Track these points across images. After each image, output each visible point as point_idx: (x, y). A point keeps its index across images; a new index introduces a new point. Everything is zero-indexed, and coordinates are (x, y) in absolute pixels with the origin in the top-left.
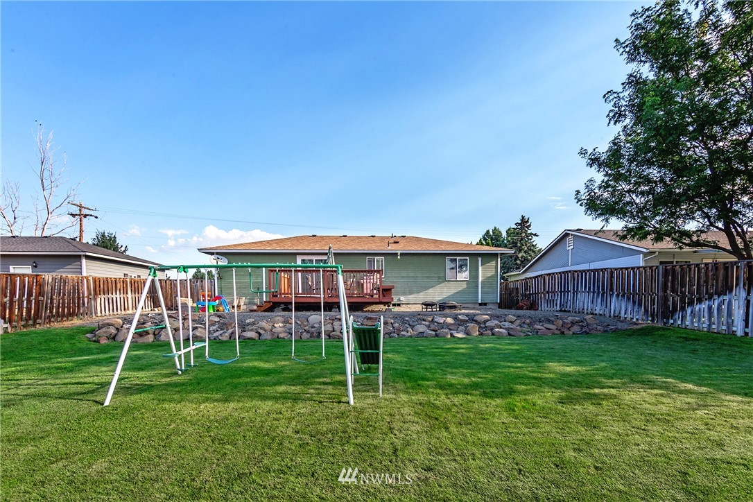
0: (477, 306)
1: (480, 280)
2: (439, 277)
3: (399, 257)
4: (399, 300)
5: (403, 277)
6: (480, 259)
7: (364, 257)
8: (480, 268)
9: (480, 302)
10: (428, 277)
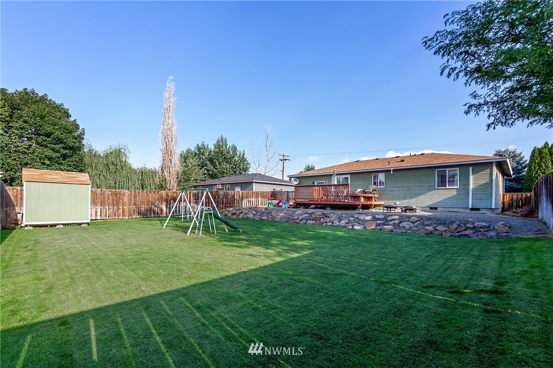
0: (468, 211)
1: (471, 187)
2: (430, 186)
3: (392, 173)
4: (395, 204)
5: (399, 187)
6: (471, 169)
7: (370, 174)
8: (471, 177)
9: (470, 207)
10: (419, 186)
